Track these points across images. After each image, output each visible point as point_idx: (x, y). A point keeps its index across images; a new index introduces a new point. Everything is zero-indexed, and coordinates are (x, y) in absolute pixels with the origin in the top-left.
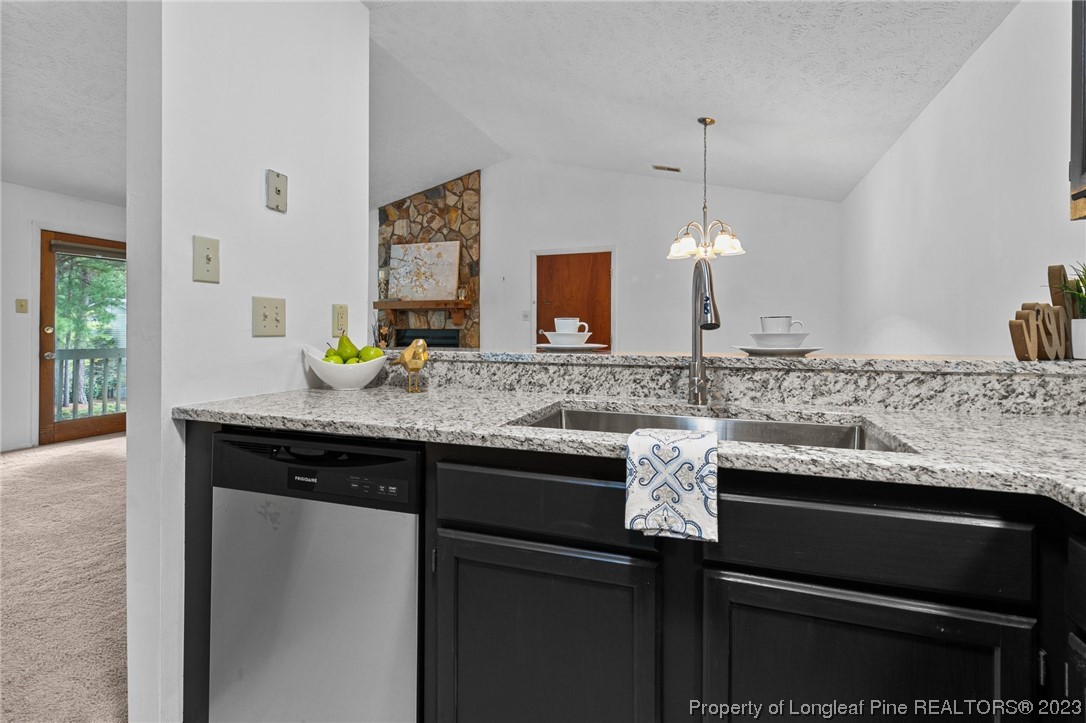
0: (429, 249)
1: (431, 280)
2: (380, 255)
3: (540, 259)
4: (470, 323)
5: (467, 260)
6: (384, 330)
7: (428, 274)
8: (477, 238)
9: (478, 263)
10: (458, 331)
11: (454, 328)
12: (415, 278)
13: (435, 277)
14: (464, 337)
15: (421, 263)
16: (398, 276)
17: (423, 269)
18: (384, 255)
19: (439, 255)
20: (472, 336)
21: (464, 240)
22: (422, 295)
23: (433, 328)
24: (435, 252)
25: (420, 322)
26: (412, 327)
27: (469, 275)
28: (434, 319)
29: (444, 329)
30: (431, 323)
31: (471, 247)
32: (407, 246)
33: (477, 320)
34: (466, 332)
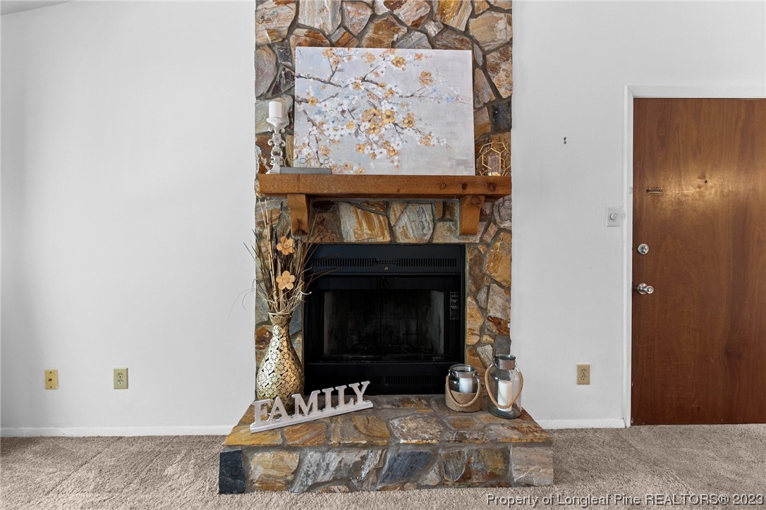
0: (398, 62)
1: (408, 132)
2: (259, 70)
3: (641, 105)
4: (493, 230)
5: (488, 96)
6: (287, 246)
7: (399, 118)
8: (506, 49)
9: (508, 102)
10: (461, 248)
11: (455, 240)
12: (368, 125)
13: (418, 125)
14: (479, 261)
15: (379, 92)
16: (318, 119)
17: (385, 107)
18: (270, 69)
19: (425, 78)
20: (497, 259)
21: (480, 53)
22: (387, 164)
23: (401, 240)
24: (414, 70)
25: (371, 227)
26: (351, 238)
27: (489, 129)
28: (405, 220)
29: (430, 245)
30: (398, 231)
31: (495, 69)
32: (339, 51)
33: (506, 225)
34: (481, 248)
